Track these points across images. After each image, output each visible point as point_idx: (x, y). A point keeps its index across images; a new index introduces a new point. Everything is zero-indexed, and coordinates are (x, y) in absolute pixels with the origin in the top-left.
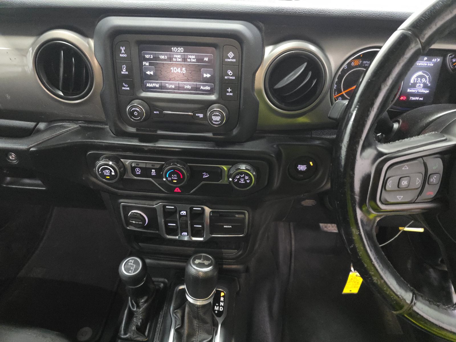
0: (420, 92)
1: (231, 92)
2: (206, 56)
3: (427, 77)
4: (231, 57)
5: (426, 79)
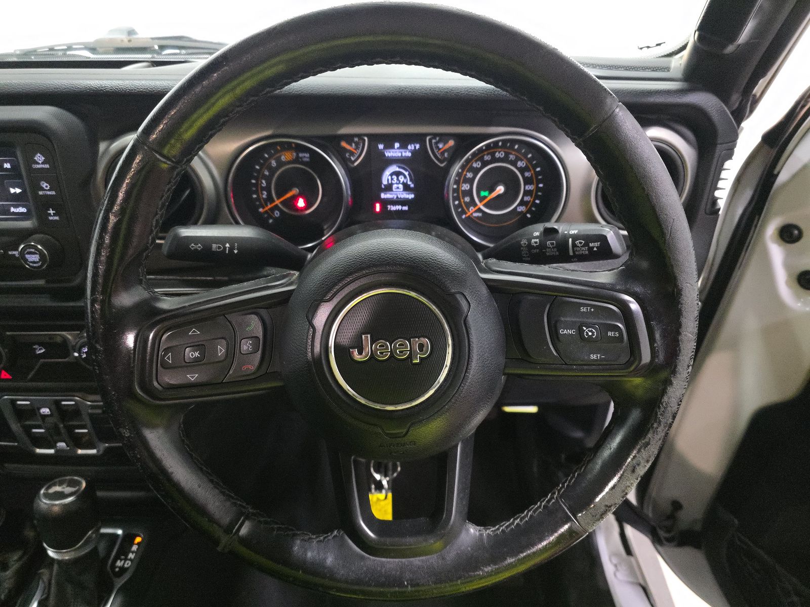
0: (401, 198)
1: (55, 215)
2: (6, 162)
3: (407, 174)
4: (40, 162)
5: (405, 177)
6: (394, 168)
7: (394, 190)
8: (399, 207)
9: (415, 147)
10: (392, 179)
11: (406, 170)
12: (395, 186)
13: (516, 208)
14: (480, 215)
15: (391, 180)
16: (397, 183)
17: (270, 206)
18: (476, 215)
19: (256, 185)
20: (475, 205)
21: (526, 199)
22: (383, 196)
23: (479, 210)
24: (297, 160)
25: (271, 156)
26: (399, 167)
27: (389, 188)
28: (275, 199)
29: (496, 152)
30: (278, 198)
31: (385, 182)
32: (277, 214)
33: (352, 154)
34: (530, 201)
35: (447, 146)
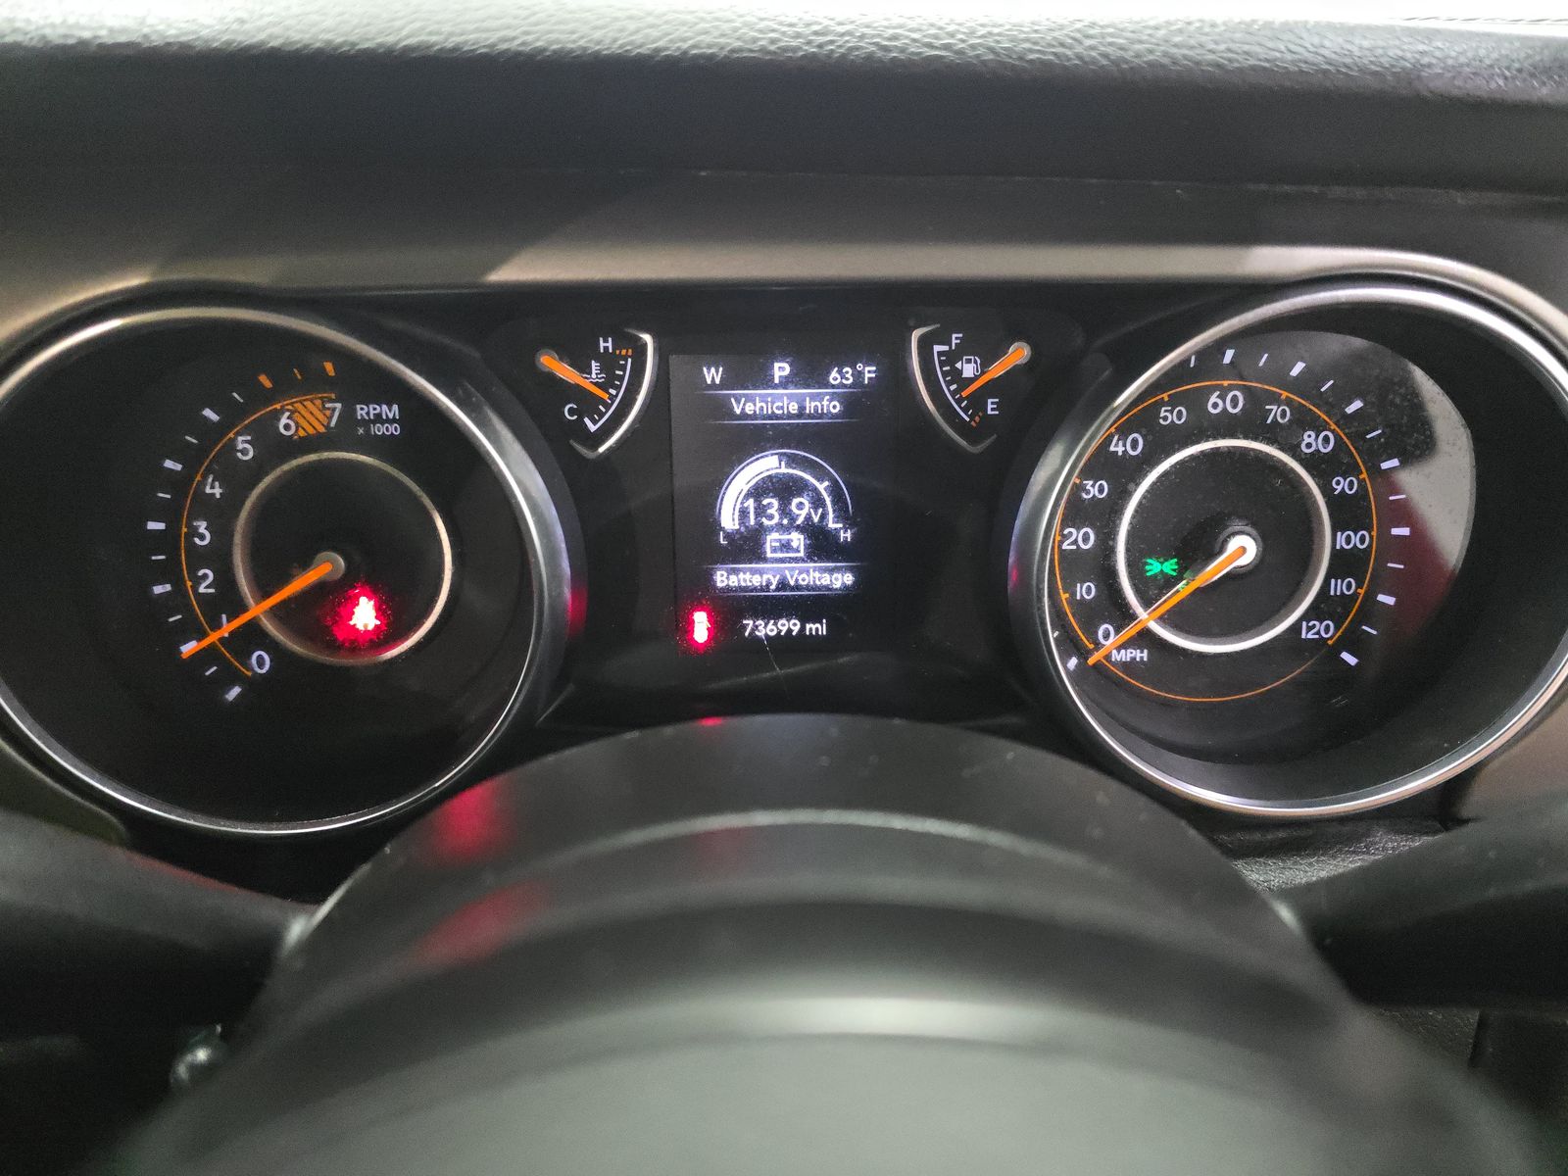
0: (797, 588)
3: (822, 487)
5: (816, 500)
6: (768, 464)
7: (769, 555)
8: (790, 625)
9: (859, 375)
10: (761, 511)
11: (821, 475)
12: (772, 539)
13: (1295, 628)
14: (1141, 655)
15: (757, 515)
16: (780, 527)
17: (227, 628)
18: (1125, 655)
19: (168, 541)
20: (1125, 615)
21: (1338, 587)
22: (722, 578)
23: (1145, 638)
24: (345, 434)
25: (232, 416)
26: (793, 461)
27: (747, 547)
28: (250, 600)
29: (1210, 390)
30: (264, 591)
31: (729, 520)
32: (261, 662)
33: (588, 404)
34: (1356, 595)
35: (998, 369)
